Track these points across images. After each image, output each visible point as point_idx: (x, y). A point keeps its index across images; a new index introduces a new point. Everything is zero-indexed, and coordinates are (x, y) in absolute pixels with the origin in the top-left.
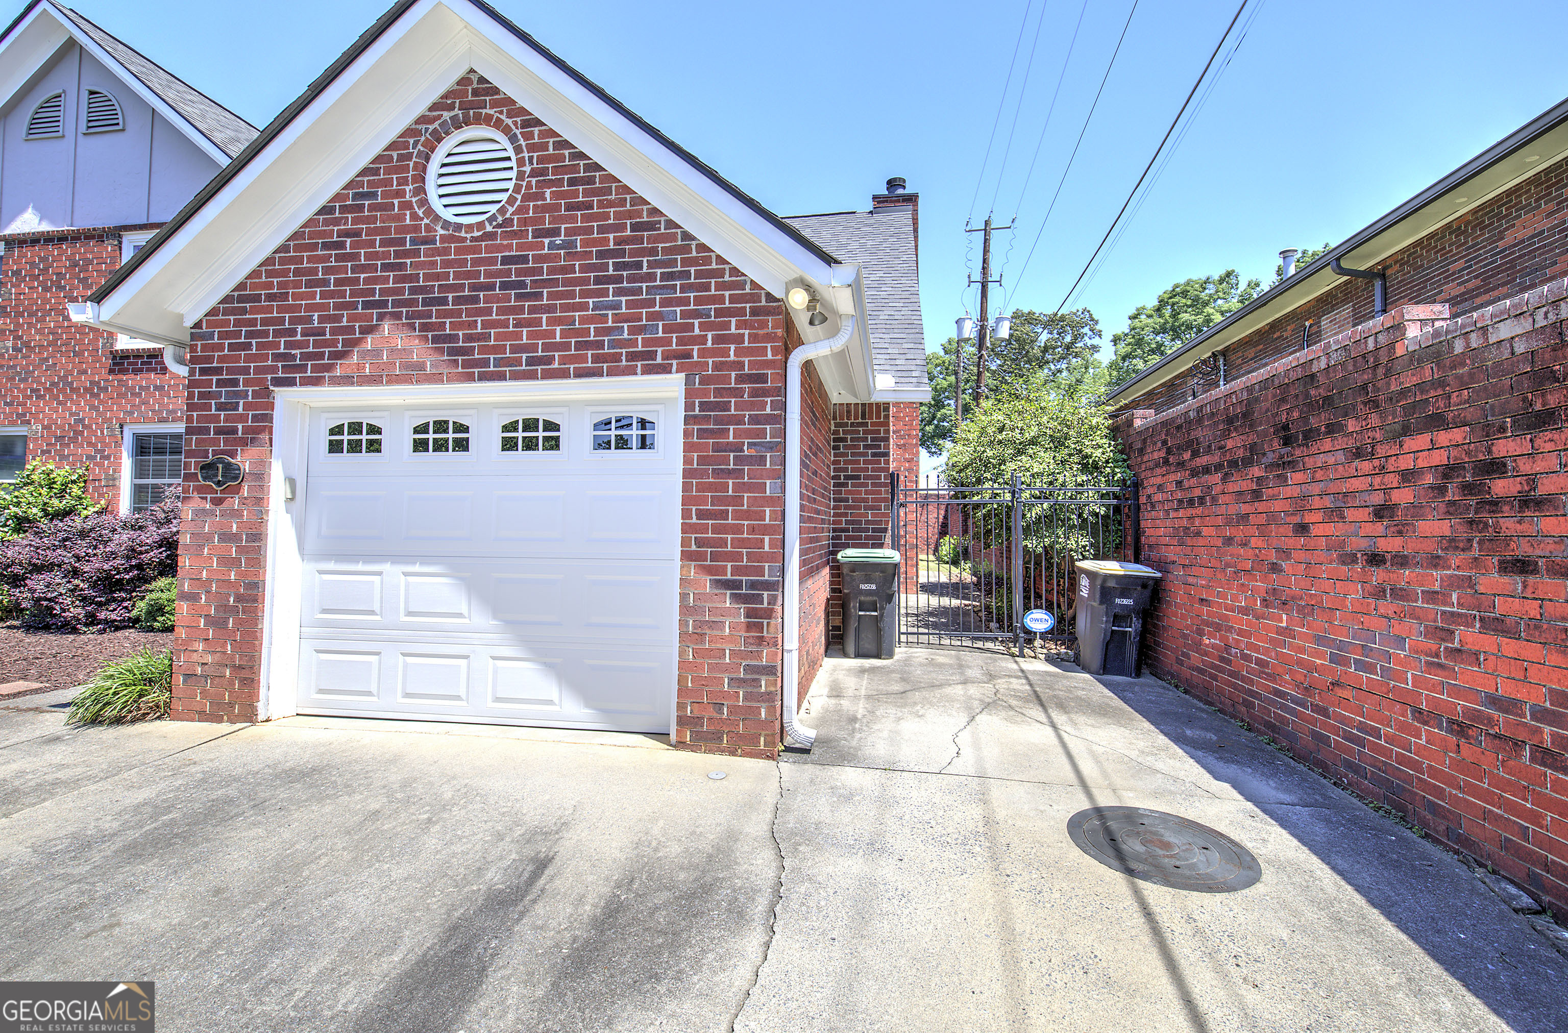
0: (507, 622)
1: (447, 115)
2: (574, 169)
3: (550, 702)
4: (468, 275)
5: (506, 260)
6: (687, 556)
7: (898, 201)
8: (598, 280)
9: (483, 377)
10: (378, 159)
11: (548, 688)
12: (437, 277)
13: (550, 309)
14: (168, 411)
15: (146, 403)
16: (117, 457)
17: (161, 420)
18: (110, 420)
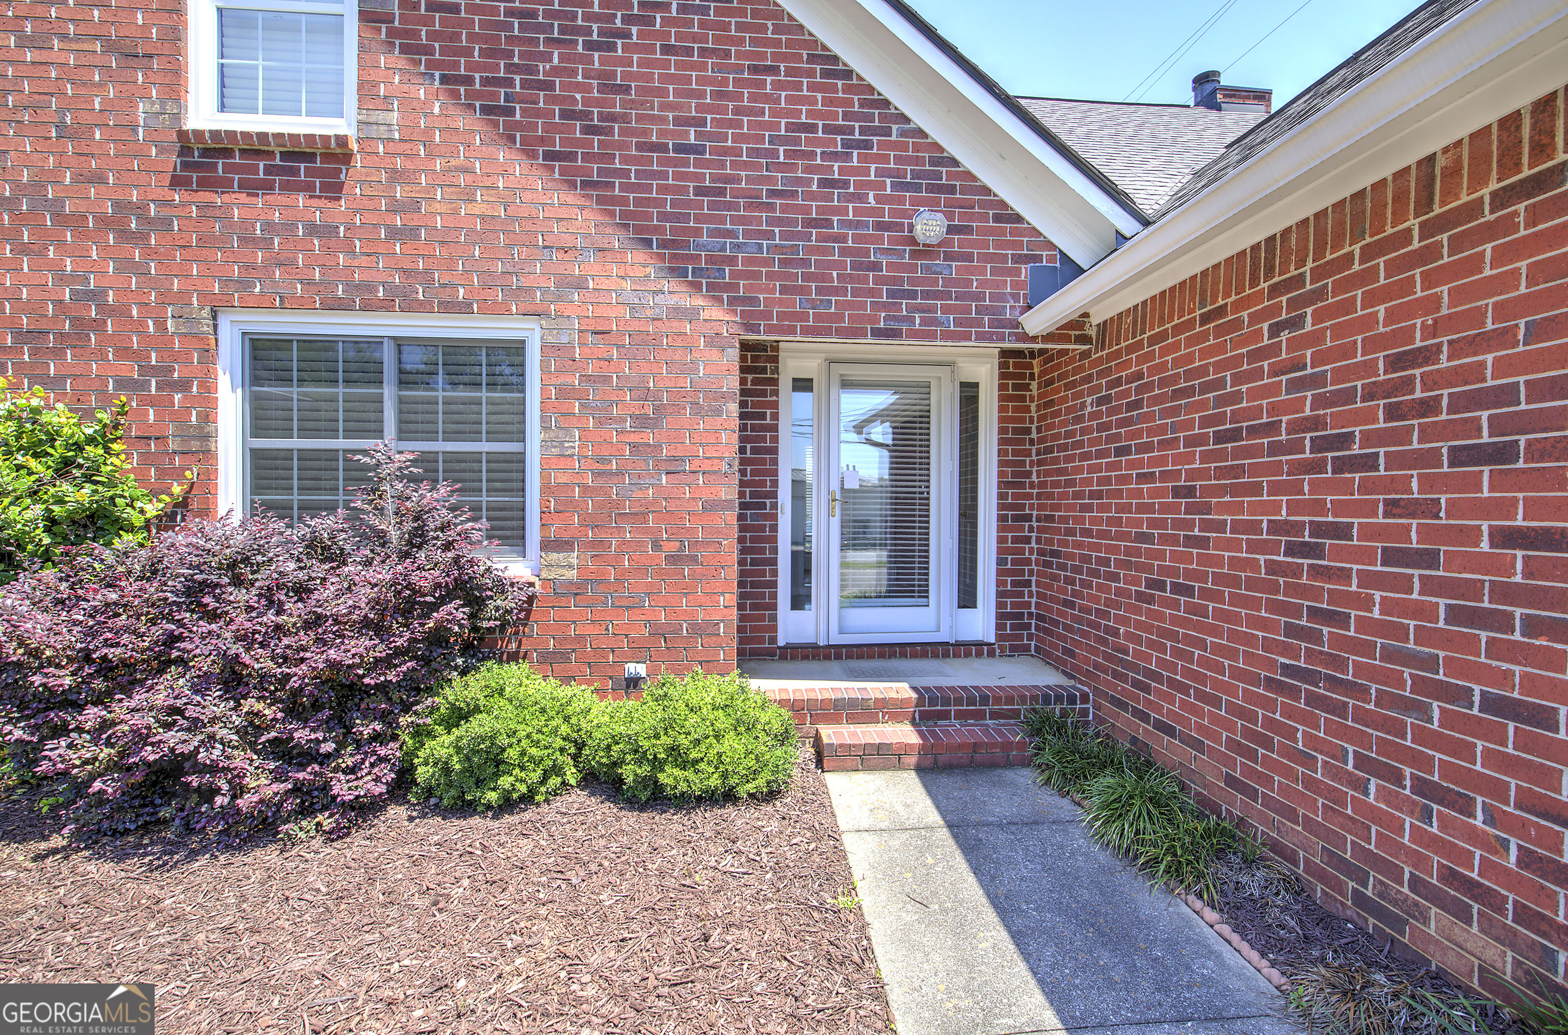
7: (1248, 98)
14: (350, 286)
15: (287, 264)
16: (209, 387)
17: (333, 305)
18: (183, 297)
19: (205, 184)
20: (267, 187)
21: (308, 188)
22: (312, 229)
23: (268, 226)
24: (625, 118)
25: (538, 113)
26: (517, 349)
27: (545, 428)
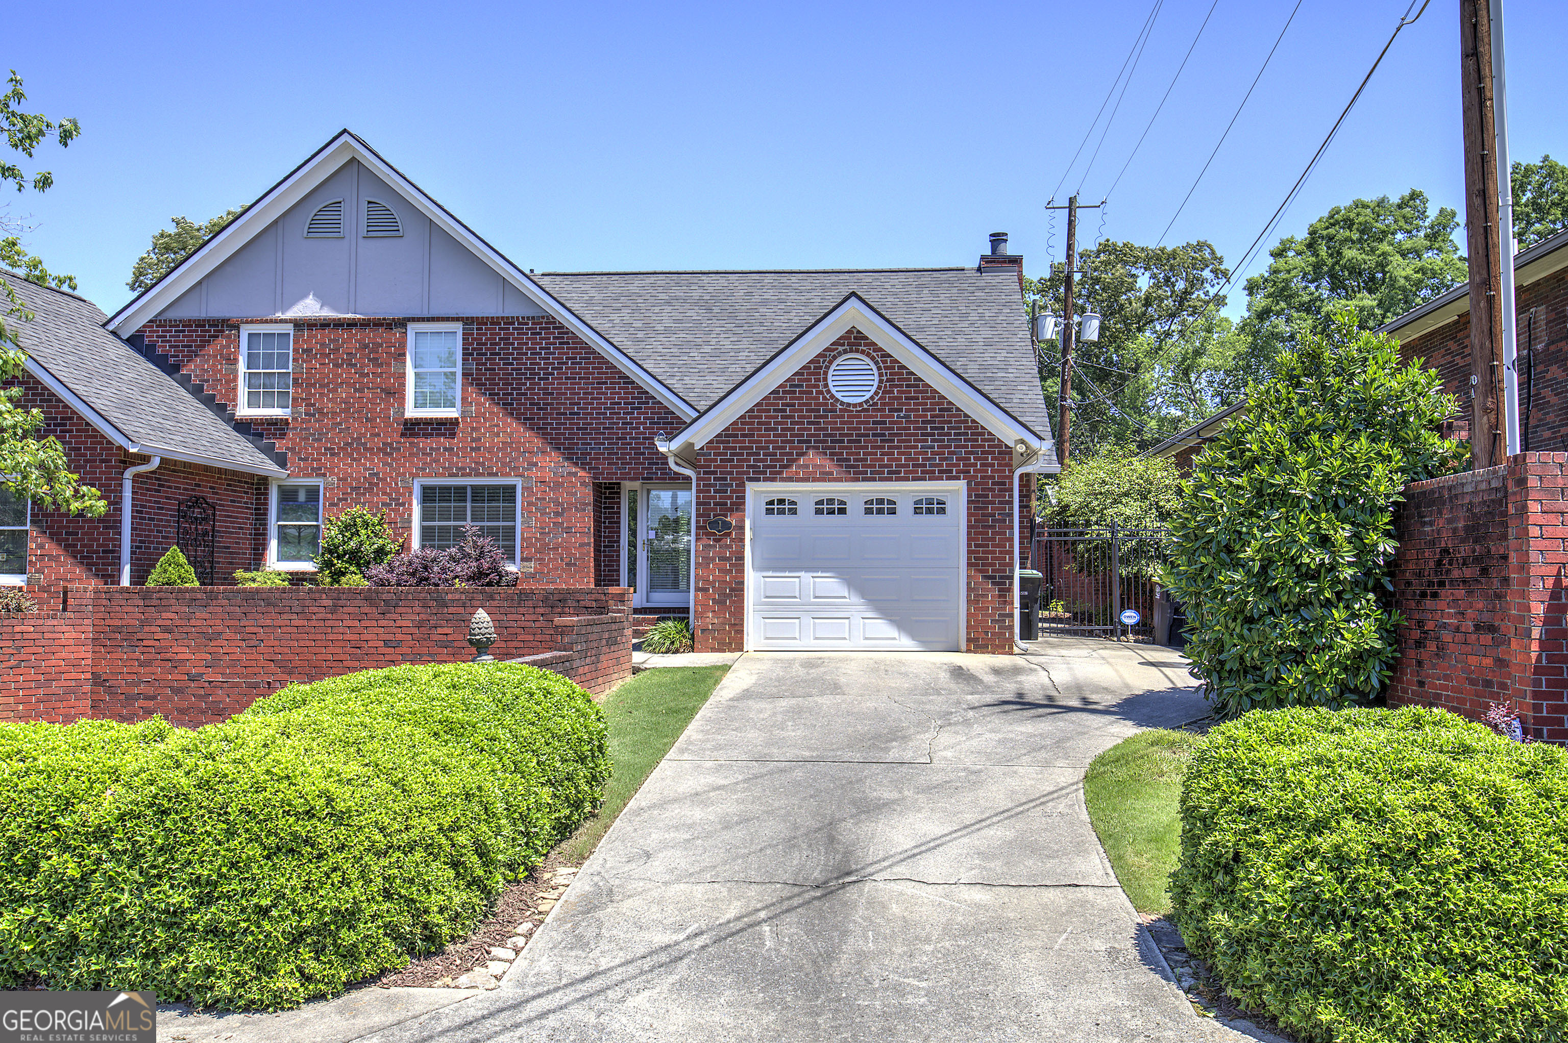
0: (870, 600)
1: (841, 349)
2: (909, 380)
3: (894, 639)
4: (855, 429)
5: (874, 423)
6: (969, 565)
7: (1005, 262)
8: (922, 435)
9: (864, 480)
10: (804, 368)
11: (892, 632)
12: (838, 429)
13: (899, 447)
14: (458, 469)
15: (437, 461)
16: (410, 504)
17: (452, 475)
18: (404, 474)
19: (412, 435)
20: (432, 435)
21: (445, 435)
22: (446, 449)
23: (431, 449)
24: (552, 404)
25: (522, 404)
26: (514, 487)
27: (523, 517)
